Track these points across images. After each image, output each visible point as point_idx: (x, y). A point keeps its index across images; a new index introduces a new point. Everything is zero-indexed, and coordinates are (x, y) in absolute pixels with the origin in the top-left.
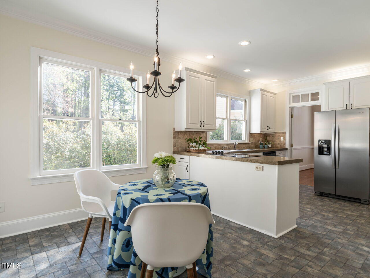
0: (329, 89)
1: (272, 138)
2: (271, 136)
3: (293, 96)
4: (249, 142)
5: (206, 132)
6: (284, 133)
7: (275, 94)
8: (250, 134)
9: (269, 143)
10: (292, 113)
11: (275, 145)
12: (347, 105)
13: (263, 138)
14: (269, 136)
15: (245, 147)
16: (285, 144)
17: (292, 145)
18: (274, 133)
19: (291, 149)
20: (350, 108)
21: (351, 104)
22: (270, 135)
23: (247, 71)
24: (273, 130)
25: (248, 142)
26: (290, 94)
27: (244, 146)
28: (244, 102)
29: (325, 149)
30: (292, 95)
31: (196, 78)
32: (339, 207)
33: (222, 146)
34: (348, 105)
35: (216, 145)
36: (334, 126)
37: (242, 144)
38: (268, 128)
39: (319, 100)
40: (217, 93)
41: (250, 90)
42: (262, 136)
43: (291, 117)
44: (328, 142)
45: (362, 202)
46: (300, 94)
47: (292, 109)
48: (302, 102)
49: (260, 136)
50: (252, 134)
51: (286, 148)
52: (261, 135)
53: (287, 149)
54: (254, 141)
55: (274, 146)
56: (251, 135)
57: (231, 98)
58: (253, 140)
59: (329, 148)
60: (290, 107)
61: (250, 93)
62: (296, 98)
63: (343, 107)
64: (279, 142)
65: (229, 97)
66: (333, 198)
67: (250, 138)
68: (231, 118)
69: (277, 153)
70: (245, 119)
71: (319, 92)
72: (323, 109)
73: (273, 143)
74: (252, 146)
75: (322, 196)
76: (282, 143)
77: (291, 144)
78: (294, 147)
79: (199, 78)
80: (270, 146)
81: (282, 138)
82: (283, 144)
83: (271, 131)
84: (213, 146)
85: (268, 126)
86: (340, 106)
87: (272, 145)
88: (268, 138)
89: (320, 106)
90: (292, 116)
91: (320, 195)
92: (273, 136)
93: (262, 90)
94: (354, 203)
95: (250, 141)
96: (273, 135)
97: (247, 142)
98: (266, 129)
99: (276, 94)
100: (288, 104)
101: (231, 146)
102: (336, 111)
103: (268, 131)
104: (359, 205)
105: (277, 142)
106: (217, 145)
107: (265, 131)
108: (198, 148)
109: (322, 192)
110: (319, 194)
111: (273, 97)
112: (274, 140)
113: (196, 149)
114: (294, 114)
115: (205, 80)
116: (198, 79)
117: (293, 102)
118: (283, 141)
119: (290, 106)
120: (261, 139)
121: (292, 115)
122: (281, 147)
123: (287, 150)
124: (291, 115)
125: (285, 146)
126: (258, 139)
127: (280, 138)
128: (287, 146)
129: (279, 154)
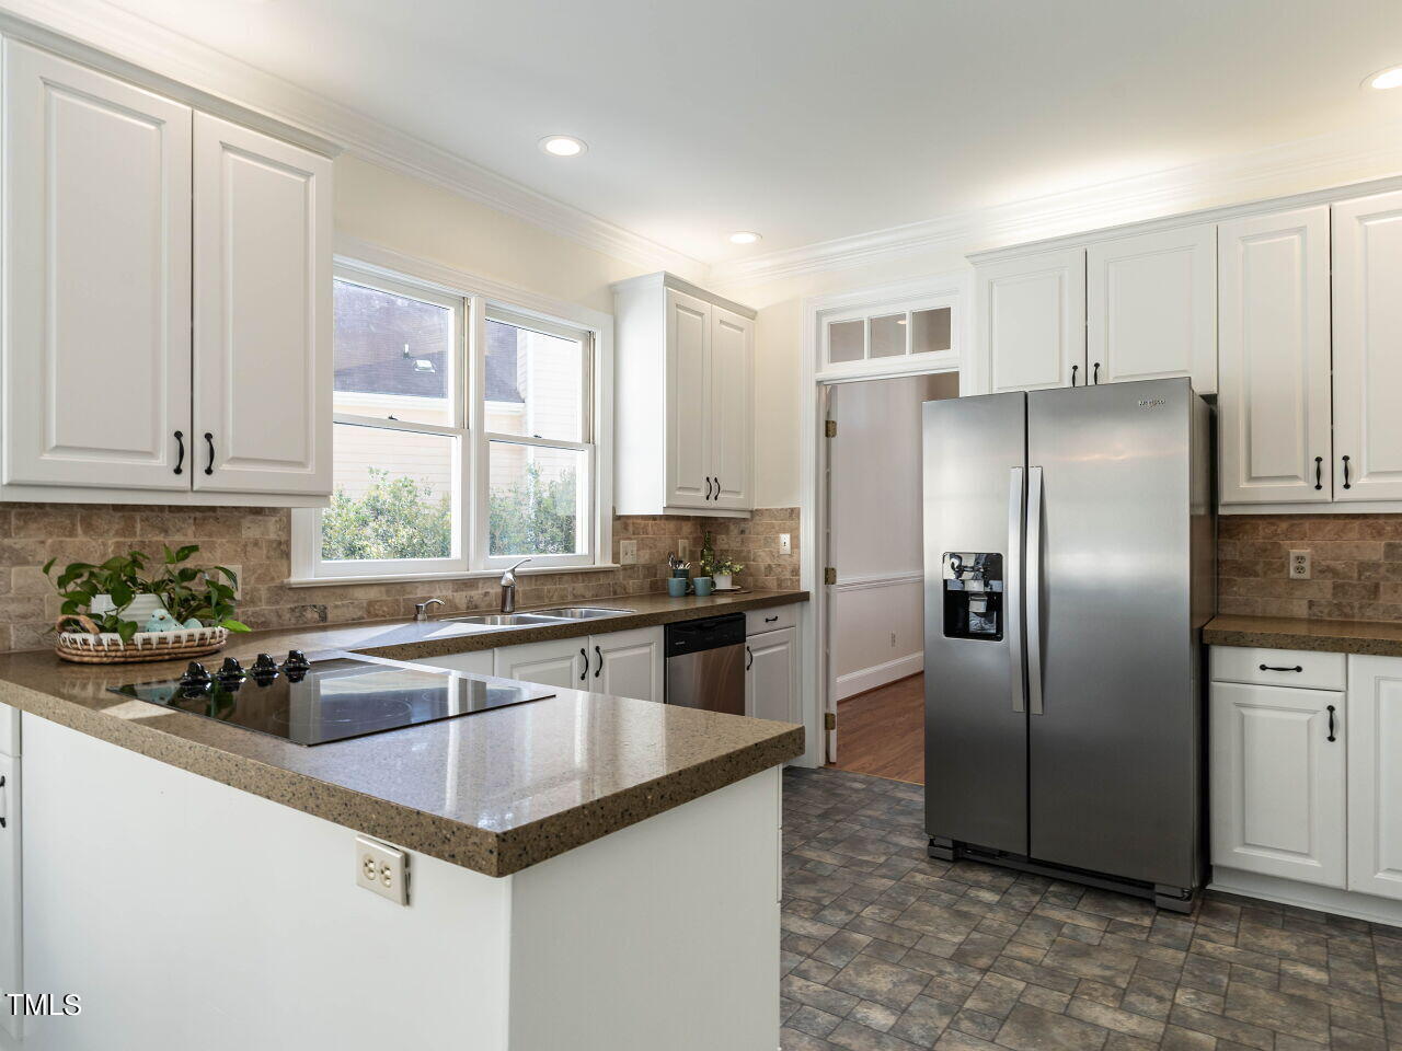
0: (995, 287)
1: (739, 539)
2: (734, 530)
3: (834, 327)
4: (609, 564)
5: (289, 509)
6: (793, 513)
7: (752, 314)
8: (617, 518)
9: (719, 568)
10: (828, 414)
11: (751, 575)
12: (1075, 368)
13: (696, 541)
14: (727, 532)
15: (588, 594)
16: (796, 572)
17: (829, 576)
18: (746, 515)
19: (828, 597)
20: (1091, 381)
21: (1097, 365)
22: (732, 527)
23: (563, 147)
24: (741, 497)
25: (603, 561)
26: (819, 315)
27: (580, 587)
28: (580, 343)
29: (978, 606)
30: (826, 321)
31: (127, 119)
32: (1048, 961)
33: (420, 593)
34: (1081, 370)
35: (373, 594)
36: (1018, 474)
37: (566, 578)
38: (714, 487)
39: (949, 348)
40: (338, 258)
41: (612, 280)
42: (687, 528)
43: (827, 435)
44: (991, 566)
45: (1160, 901)
46: (864, 315)
47: (829, 392)
48: (873, 355)
49: (678, 530)
50: (630, 521)
51: (803, 588)
52: (684, 523)
53: (805, 597)
54: (645, 557)
55: (750, 579)
56: (624, 525)
57: (490, 310)
58: (632, 554)
59: (995, 602)
60: (819, 383)
61: (614, 299)
62: (844, 339)
63: (1061, 380)
64: (768, 561)
65: (473, 303)
66: (1019, 874)
67: (616, 544)
68: (487, 429)
69: (755, 621)
70: (589, 439)
71: (948, 310)
72: (967, 388)
73: (738, 568)
74: (632, 584)
75: (963, 859)
76: (785, 567)
77: (827, 570)
78: (840, 580)
79: (158, 122)
80: (723, 582)
81: (785, 538)
82: (789, 568)
83: (728, 504)
84: (342, 597)
85: (712, 481)
86: (1046, 372)
87: (737, 578)
88: (724, 542)
89: (953, 378)
90: (829, 429)
91: (957, 860)
92: (743, 532)
93: (671, 281)
94: (1124, 913)
95: (616, 558)
96: (743, 525)
97: (599, 564)
98: (703, 494)
99: (756, 313)
100: (811, 365)
101: (486, 594)
102: (1026, 395)
103: (712, 503)
104: (1147, 922)
105: (763, 559)
106: (383, 589)
107: (696, 501)
108: (116, 636)
109: (965, 844)
110: (949, 854)
111: (741, 330)
112: (749, 552)
113: (106, 637)
114: (840, 418)
115: (226, 147)
116: (152, 127)
117: (834, 358)
118: (791, 555)
119: (821, 376)
120: (682, 543)
121: (830, 425)
122: (779, 586)
123: (805, 603)
124: (827, 422)
125: (798, 581)
126: (664, 544)
127: (776, 540)
128: (808, 581)
129: (767, 626)
